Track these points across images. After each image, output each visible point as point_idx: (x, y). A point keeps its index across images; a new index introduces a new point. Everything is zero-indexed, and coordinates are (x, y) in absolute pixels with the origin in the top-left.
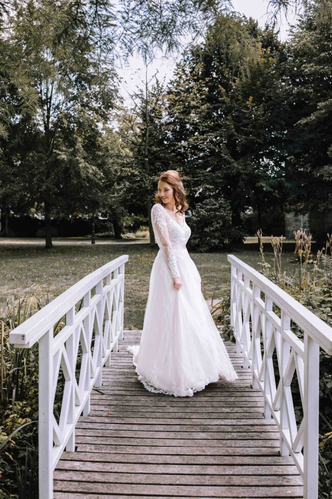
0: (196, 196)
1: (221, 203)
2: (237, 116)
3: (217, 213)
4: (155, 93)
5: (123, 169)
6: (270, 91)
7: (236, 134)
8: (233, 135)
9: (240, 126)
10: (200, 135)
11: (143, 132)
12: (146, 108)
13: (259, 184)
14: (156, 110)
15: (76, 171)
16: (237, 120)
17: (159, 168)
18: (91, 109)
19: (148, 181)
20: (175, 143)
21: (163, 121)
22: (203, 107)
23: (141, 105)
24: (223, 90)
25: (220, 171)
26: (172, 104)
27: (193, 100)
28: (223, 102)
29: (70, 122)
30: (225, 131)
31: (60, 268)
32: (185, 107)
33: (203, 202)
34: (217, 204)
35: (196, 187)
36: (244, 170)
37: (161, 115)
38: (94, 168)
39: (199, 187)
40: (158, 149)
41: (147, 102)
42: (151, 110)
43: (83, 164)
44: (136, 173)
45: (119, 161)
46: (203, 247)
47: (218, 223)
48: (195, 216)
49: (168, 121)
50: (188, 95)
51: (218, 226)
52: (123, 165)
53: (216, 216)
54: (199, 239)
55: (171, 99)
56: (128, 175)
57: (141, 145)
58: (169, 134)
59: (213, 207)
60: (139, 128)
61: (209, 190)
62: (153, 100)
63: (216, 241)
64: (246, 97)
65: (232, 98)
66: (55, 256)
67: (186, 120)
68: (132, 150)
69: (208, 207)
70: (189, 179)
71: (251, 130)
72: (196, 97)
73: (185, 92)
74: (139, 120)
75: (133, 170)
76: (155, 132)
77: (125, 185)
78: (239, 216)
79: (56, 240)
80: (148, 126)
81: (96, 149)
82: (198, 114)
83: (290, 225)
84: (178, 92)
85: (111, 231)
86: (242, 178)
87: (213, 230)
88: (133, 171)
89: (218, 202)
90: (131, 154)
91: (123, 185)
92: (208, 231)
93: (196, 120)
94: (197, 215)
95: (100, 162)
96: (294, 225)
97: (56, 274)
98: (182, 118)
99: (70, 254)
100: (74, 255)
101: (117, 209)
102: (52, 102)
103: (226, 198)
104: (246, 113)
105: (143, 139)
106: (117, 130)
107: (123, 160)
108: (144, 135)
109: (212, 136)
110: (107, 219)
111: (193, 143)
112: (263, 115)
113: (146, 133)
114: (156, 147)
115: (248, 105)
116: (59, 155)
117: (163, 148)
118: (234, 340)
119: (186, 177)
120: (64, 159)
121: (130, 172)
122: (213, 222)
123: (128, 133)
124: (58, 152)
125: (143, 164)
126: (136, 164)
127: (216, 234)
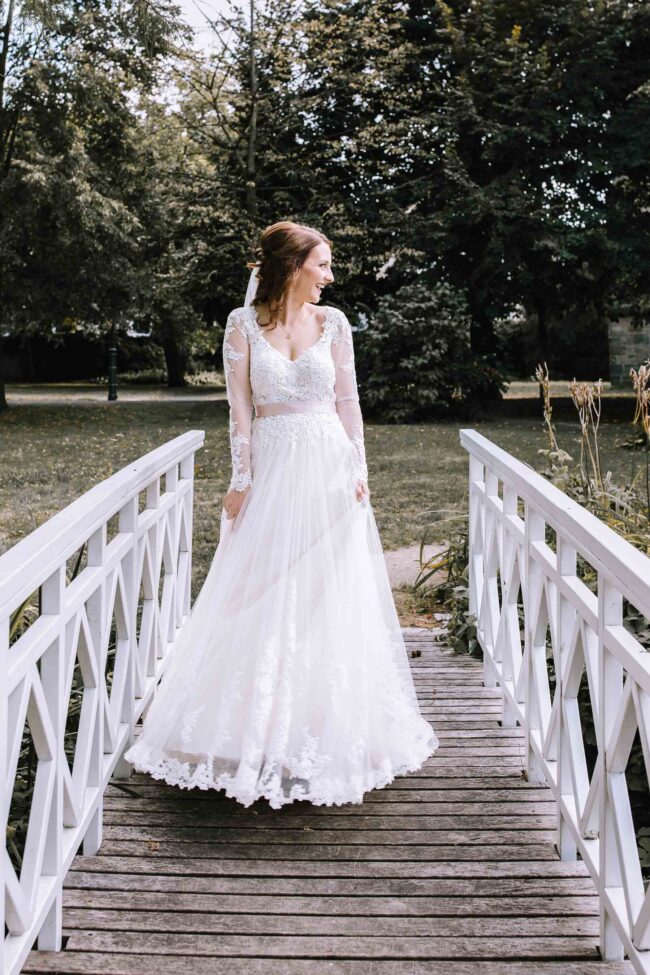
0: (378, 276)
1: (444, 295)
2: (481, 76)
3: (434, 322)
4: (274, 16)
5: (191, 208)
6: (566, 13)
7: (479, 119)
8: (471, 123)
9: (489, 101)
10: (389, 122)
11: (243, 114)
12: (250, 53)
13: (541, 244)
14: (277, 60)
15: (69, 214)
16: (481, 83)
17: (284, 206)
18: (110, 56)
19: (256, 238)
20: (323, 142)
21: (293, 87)
22: (395, 51)
23: (237, 46)
24: (447, 10)
25: (439, 213)
26: (317, 45)
27: (371, 35)
28: (447, 40)
29: (55, 89)
30: (453, 113)
31: (26, 462)
32: (349, 52)
33: (398, 293)
34: (433, 298)
35: (378, 253)
36: (502, 209)
37: (290, 72)
38: (116, 204)
39: (387, 253)
40: (281, 157)
41: (252, 40)
42: (263, 60)
43: (86, 194)
44: (225, 218)
45: (181, 188)
46: (398, 409)
47: (437, 346)
48: (377, 329)
49: (308, 87)
50: (358, 23)
51: (435, 353)
52: (192, 199)
53: (429, 328)
54: (387, 389)
55: (313, 32)
56: (203, 222)
57: (237, 147)
58: (310, 120)
59: (423, 305)
60: (231, 103)
61: (413, 260)
62: (269, 34)
63: (432, 394)
64: (503, 28)
65: (470, 29)
66: (13, 432)
67: (352, 85)
68: (214, 159)
69: (410, 305)
70: (361, 233)
71: (520, 109)
72: (378, 28)
73: (348, 14)
74: (234, 84)
75: (216, 210)
76: (273, 116)
77: (195, 250)
78: (489, 327)
79: (15, 390)
80: (254, 99)
81: (121, 159)
82: (382, 69)
83: (621, 351)
84: (333, 15)
85: (160, 367)
86: (497, 230)
87: (423, 364)
88: (217, 214)
89: (436, 294)
90: (212, 170)
91: (189, 249)
92: (410, 366)
93: (379, 84)
94: (381, 326)
95: (131, 190)
96: (633, 353)
97: (14, 480)
98: (341, 80)
99: (51, 427)
100: (64, 431)
101: (176, 312)
102: (11, 37)
103: (456, 284)
104: (507, 67)
105: (241, 132)
106: (177, 109)
107: (191, 185)
108: (245, 122)
109: (416, 124)
110: (148, 335)
111: (371, 143)
112: (549, 72)
113: (250, 117)
114: (275, 152)
115: (509, 46)
116: (26, 171)
117: (295, 155)
118: (478, 653)
119: (353, 228)
120: (38, 182)
121: (208, 215)
122: (423, 343)
123: (203, 118)
124: (23, 164)
125: (243, 196)
126: (224, 195)
127: (432, 376)
